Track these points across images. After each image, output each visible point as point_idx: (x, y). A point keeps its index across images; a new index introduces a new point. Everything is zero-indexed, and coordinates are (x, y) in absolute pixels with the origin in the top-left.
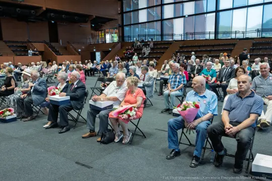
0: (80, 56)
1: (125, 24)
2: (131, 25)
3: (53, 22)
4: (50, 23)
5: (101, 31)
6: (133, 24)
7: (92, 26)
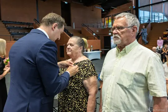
0: (100, 40)
1: (139, 6)
2: (149, 5)
3: (66, 3)
4: (63, 3)
5: (108, 17)
6: (152, 5)
7: (102, 11)
